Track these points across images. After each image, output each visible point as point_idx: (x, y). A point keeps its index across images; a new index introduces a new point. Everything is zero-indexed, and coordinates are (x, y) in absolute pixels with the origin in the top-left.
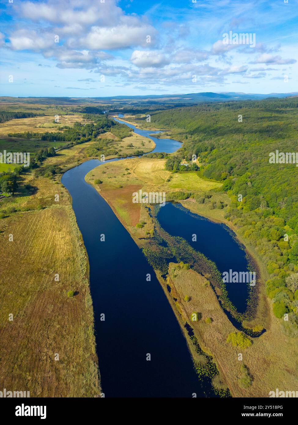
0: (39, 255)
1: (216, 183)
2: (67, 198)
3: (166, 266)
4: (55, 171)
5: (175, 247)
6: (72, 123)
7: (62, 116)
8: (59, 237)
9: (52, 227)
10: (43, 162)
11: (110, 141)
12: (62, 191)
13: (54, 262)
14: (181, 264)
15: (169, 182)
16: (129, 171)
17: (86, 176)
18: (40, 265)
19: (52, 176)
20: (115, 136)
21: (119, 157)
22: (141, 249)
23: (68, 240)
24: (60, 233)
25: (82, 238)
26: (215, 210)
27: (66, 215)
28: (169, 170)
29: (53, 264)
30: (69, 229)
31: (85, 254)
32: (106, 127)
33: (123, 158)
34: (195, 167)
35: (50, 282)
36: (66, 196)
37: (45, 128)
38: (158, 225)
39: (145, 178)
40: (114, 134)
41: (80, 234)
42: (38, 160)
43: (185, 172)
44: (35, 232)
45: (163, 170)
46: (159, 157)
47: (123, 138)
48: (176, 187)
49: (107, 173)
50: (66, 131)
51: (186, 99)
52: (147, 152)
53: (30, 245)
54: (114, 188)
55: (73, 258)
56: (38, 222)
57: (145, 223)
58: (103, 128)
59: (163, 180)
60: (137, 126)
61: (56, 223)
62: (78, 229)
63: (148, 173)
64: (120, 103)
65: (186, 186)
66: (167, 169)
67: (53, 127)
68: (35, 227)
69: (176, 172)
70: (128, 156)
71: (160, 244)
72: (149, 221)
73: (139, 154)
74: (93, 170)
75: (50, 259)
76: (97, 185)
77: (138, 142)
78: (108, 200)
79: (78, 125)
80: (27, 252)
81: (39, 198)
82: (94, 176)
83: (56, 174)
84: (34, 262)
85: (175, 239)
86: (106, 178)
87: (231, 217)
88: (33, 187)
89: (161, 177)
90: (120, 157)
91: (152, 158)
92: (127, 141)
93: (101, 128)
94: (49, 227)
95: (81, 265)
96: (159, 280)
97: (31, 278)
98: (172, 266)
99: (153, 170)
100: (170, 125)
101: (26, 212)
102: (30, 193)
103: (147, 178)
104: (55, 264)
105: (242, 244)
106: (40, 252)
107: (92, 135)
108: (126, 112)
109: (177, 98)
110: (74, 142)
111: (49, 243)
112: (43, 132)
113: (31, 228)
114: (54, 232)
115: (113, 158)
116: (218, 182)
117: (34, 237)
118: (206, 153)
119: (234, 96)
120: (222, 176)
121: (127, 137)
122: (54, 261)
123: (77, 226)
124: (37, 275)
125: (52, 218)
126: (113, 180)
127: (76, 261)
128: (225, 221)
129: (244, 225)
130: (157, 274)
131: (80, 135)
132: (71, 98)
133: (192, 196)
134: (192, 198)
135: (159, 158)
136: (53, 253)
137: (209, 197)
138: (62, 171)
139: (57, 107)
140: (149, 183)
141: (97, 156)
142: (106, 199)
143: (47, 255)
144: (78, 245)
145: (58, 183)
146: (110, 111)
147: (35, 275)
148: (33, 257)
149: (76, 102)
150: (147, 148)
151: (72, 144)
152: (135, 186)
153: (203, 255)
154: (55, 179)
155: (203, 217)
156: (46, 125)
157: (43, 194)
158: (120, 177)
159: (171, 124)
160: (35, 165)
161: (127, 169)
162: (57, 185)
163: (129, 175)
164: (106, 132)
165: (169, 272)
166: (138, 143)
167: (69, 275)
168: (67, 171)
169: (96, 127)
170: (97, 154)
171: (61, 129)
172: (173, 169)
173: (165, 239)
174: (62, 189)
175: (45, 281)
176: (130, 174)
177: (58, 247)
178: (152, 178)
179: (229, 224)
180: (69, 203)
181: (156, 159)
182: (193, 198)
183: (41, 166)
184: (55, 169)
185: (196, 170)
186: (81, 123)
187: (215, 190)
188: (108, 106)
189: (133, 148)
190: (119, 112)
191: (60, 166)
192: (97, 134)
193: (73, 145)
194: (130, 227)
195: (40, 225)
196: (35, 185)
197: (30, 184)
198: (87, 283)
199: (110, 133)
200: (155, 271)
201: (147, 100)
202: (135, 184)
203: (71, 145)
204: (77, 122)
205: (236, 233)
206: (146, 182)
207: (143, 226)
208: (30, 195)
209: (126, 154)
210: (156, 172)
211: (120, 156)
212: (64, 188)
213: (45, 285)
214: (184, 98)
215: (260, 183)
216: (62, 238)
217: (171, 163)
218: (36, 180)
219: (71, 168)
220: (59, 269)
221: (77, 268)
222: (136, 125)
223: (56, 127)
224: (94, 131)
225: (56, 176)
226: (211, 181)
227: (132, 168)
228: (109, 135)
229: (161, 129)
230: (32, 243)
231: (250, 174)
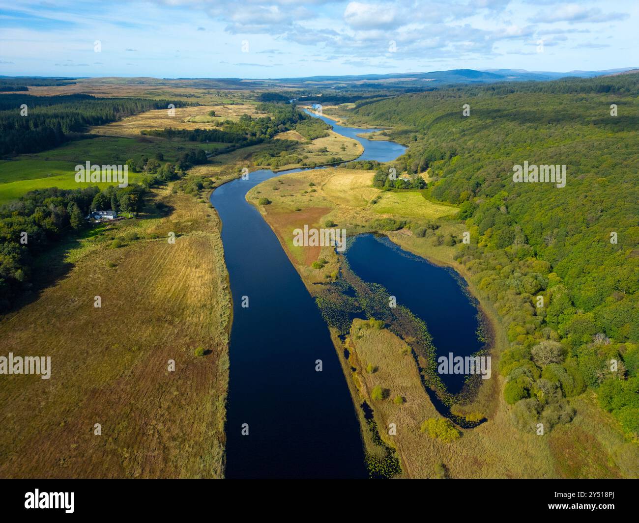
0: (162, 299)
1: (451, 208)
2: (214, 224)
3: (348, 323)
4: (202, 184)
5: (366, 298)
6: (237, 117)
7: (225, 106)
8: (195, 276)
9: (187, 261)
10: (186, 172)
11: (294, 143)
12: (208, 213)
13: (183, 309)
14: (372, 321)
15: (375, 204)
16: (314, 188)
17: (248, 193)
18: (161, 313)
19: (196, 192)
20: (302, 137)
21: (303, 167)
22: (314, 298)
23: (207, 280)
24: (197, 270)
25: (228, 278)
26: (441, 247)
27: (210, 247)
28: (378, 187)
29: (181, 311)
30: (211, 265)
31: (229, 300)
32: (290, 122)
33: (309, 168)
34: (420, 183)
35: (173, 336)
36: (214, 221)
37: (196, 122)
38: (346, 265)
39: (338, 198)
40: (300, 134)
41: (226, 273)
42: (180, 168)
43: (404, 190)
44: (161, 267)
45: (368, 186)
46: (365, 168)
47: (314, 139)
48: (384, 212)
49: (281, 189)
50: (227, 127)
51: (426, 80)
52: (347, 160)
53: (151, 284)
54: (288, 211)
55: (211, 305)
56: (168, 254)
57: (327, 262)
58: (284, 124)
59: (366, 201)
60: (339, 122)
61: (194, 257)
62: (225, 266)
63: (344, 191)
64: (318, 87)
65: (400, 211)
66: (374, 186)
67: (208, 122)
68: (162, 261)
69: (389, 190)
70: (317, 165)
71: (344, 293)
72: (332, 260)
73: (335, 163)
74: (259, 185)
75: (178, 304)
76: (263, 206)
77: (336, 145)
78: (275, 229)
79: (247, 118)
80: (146, 294)
81: (173, 222)
82: (259, 193)
83: (203, 190)
84: (154, 308)
85: (369, 286)
86: (277, 197)
87: (464, 259)
88: (167, 207)
89: (364, 197)
90: (305, 166)
91: (354, 168)
92: (319, 143)
93: (282, 123)
94: (182, 262)
95: (221, 315)
96: (334, 342)
97: (147, 328)
98: (357, 323)
99: (353, 187)
100: (392, 120)
101: (153, 240)
102: (161, 214)
103: (341, 198)
104: (183, 312)
105: (475, 298)
106: (164, 294)
107: (265, 134)
108: (324, 100)
109: (411, 79)
110: (237, 145)
111: (180, 284)
112: (191, 129)
113: (157, 262)
114: (189, 268)
115: (293, 167)
116: (454, 207)
117: (159, 275)
118: (442, 162)
119: (508, 76)
120: (461, 197)
121: (320, 137)
122: (182, 307)
123: (223, 262)
124: (156, 325)
125: (189, 250)
126: (288, 200)
127: (214, 309)
128: (455, 265)
129: (482, 271)
130: (331, 333)
131: (247, 134)
132: (242, 80)
133: (408, 225)
134: (408, 229)
135: (365, 170)
136: (183, 297)
137: (435, 227)
138: (213, 185)
139: (218, 92)
140: (343, 206)
141: (269, 165)
142: (273, 226)
143: (174, 300)
144: (221, 287)
145: (204, 202)
146: (301, 99)
147: (154, 325)
148: (153, 301)
149: (249, 86)
150: (348, 154)
151: (234, 146)
152: (321, 209)
153: (408, 311)
154: (202, 196)
155: (419, 257)
156: (198, 118)
157: (180, 216)
158: (299, 195)
159: (394, 118)
160: (174, 175)
161: (312, 185)
162: (203, 204)
163: (313, 194)
164: (289, 130)
165: (350, 331)
166: (336, 147)
167: (202, 328)
168: (222, 185)
169: (273, 123)
170: (269, 161)
171: (218, 125)
172: (384, 186)
173: (353, 285)
174: (210, 210)
175: (167, 333)
176: (315, 191)
177: (191, 289)
178: (349, 198)
179: (460, 268)
180: (217, 230)
181: (360, 171)
182: (410, 228)
183: (182, 177)
184: (202, 182)
185: (422, 188)
186: (252, 117)
187: (447, 219)
188: (299, 91)
189: (326, 153)
190: (314, 100)
191: (211, 178)
192: (274, 133)
193: (236, 148)
194: (302, 266)
195: (170, 258)
196: (170, 204)
197: (163, 202)
198: (227, 339)
199: (295, 131)
200: (331, 329)
201: (361, 82)
202: (320, 206)
203: (232, 148)
204: (245, 115)
205: (468, 282)
206: (338, 203)
207: (322, 266)
208: (162, 217)
209: (314, 162)
210: (357, 190)
211: (304, 165)
212: (213, 209)
213: (165, 339)
214: (423, 78)
215: (520, 208)
216: (199, 277)
217: (383, 176)
218: (174, 197)
219: (227, 182)
220: (188, 319)
221: (215, 319)
222: (337, 120)
223: (213, 122)
224: (269, 129)
225: (203, 191)
226: (443, 204)
227: (319, 184)
228: (292, 135)
229: (377, 126)
230: (155, 282)
231: (506, 194)
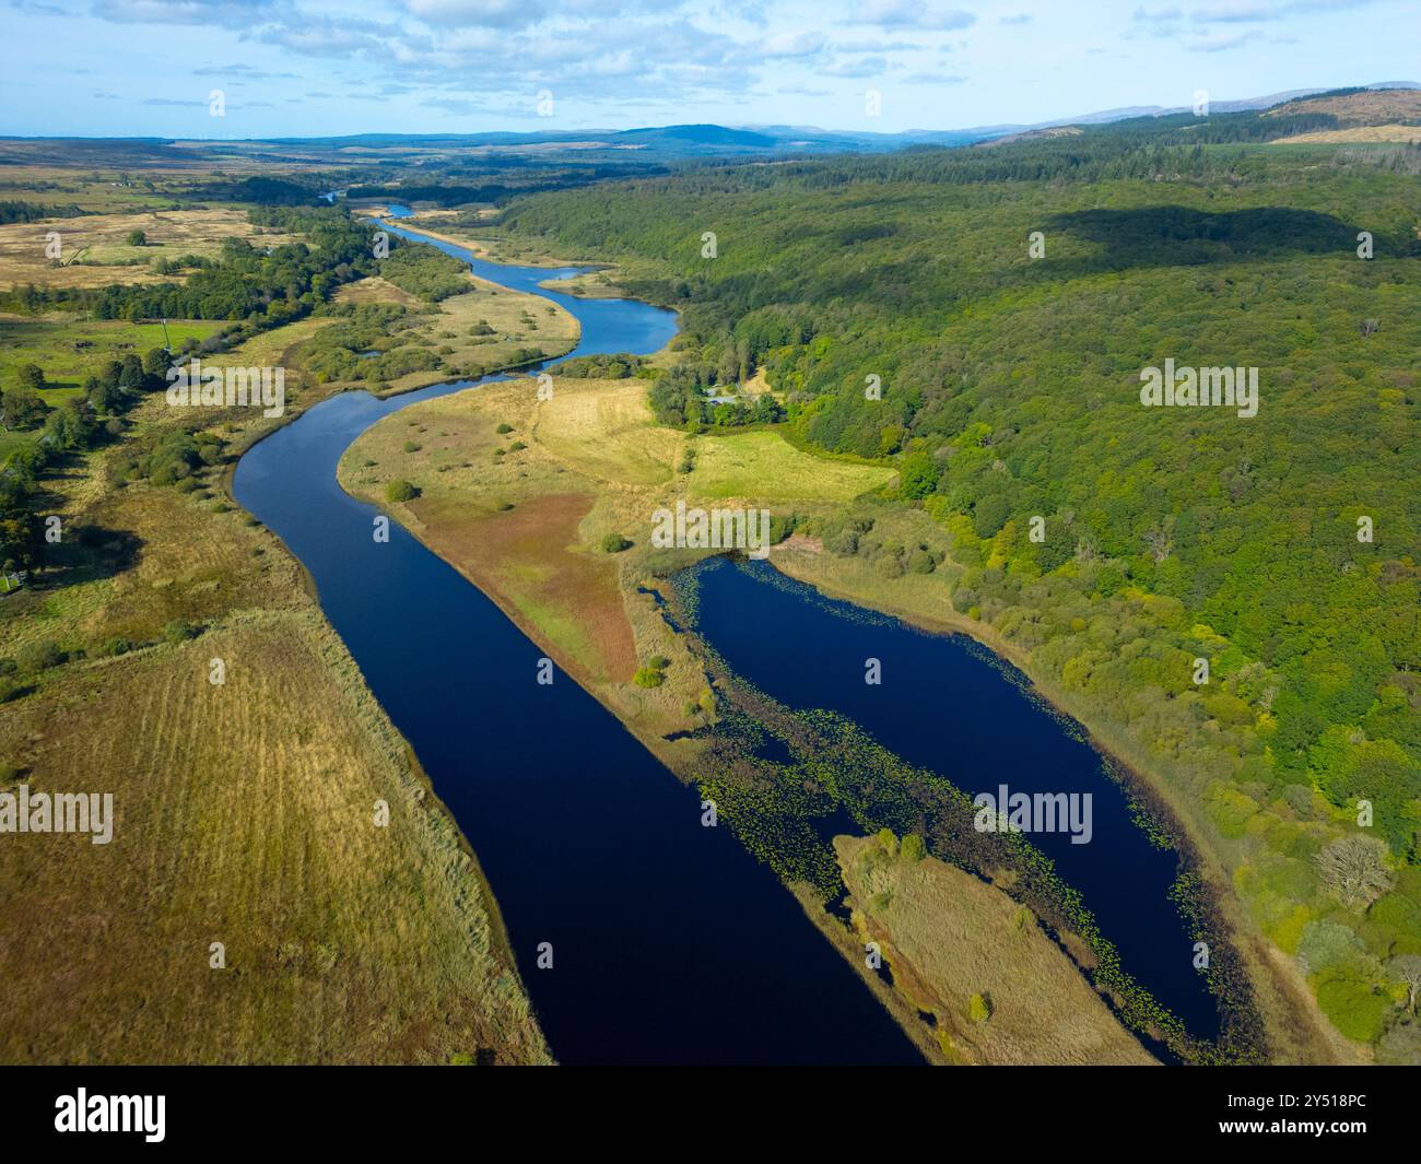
0: (239, 878)
1: (867, 468)
2: (287, 577)
3: (825, 856)
4: (197, 453)
5: (824, 761)
6: (210, 245)
7: (159, 214)
8: (312, 770)
9: (263, 720)
10: (129, 416)
11: (393, 313)
12: (253, 545)
13: (327, 904)
14: (886, 838)
15: (692, 474)
16: (516, 438)
17: (340, 468)
18: (259, 933)
19: (189, 480)
20: (406, 293)
21: (451, 377)
23: (356, 781)
24: (309, 747)
25: (415, 762)
26: (907, 579)
27: (309, 658)
28: (673, 425)
29: (323, 914)
30: (343, 723)
31: (455, 844)
32: (361, 255)
33: (465, 380)
34: (771, 410)
35: (338, 1020)
36: (281, 568)
37: (99, 265)
38: (720, 666)
39: (591, 462)
40: (399, 285)
41: (401, 745)
42: (108, 408)
43: (735, 429)
44: (184, 755)
45: (646, 424)
46: (612, 373)
47: (440, 301)
49: (428, 448)
50: (198, 276)
51: (627, 147)
52: (555, 355)
53: (177, 827)
54: (479, 513)
55: (410, 871)
56: (188, 702)
57: (666, 663)
58: (350, 261)
59: (664, 466)
60: (479, 251)
61: (276, 703)
62: (386, 718)
63: (594, 440)
64: (381, 163)
65: (759, 487)
66: (662, 421)
67: (134, 263)
68: (177, 730)
69: (704, 431)
70: (487, 370)
71: (760, 753)
72: (676, 649)
73: (529, 364)
74: (360, 442)
75: (301, 889)
76: (401, 504)
77: (506, 312)
78: (471, 572)
79: (238, 247)
80: (176, 869)
81: (156, 584)
82: (373, 464)
83: (204, 469)
84: (225, 921)
85: (810, 721)
86: (430, 473)
87: (985, 606)
88: (113, 535)
89: (653, 454)
90: (456, 377)
91: (585, 376)
92: (459, 315)
93: (341, 260)
94: (247, 724)
95: (458, 903)
96: (824, 929)
97: (235, 1007)
98: (850, 853)
99: (610, 428)
100: (608, 245)
101: (116, 658)
102: (106, 562)
103: (598, 462)
104: (331, 916)
105: (1067, 715)
106: (238, 859)
107: (309, 290)
108: (411, 196)
109: (593, 143)
110: (244, 323)
111: (274, 807)
112: (94, 286)
113: (162, 739)
114: (281, 745)
115: (428, 382)
116: (875, 466)
117: (190, 785)
118: (789, 351)
119: (791, 140)
120: (884, 441)
121: (454, 294)
122: (320, 897)
123: (377, 708)
124: (261, 990)
125: (251, 680)
126: (458, 478)
127: (426, 886)
128: (965, 623)
129: (1046, 640)
130: (802, 900)
131: (261, 293)
132: (173, 141)
133: (802, 527)
134: (804, 535)
135: (615, 379)
136: (307, 859)
137: (867, 525)
138: (228, 451)
139: (125, 179)
140: (615, 484)
141: (358, 378)
142: (462, 566)
143: (279, 872)
144: (412, 803)
145: (227, 510)
146: (352, 194)
147: (254, 991)
148: (213, 893)
149: (199, 159)
150: (549, 336)
151: (239, 329)
152: (563, 497)
153: (947, 783)
154: (209, 491)
155: (877, 615)
156: (97, 252)
157: (170, 563)
158: (487, 464)
159: (611, 241)
160: (96, 430)
161: (506, 430)
162: (225, 515)
163: (522, 454)
164: (364, 277)
165: (847, 884)
166: (509, 320)
167: (419, 965)
168: (252, 446)
169: (319, 260)
170: (358, 368)
171: (171, 269)
172: (685, 421)
173: (769, 727)
174: (252, 532)
175: (312, 1015)
176: (522, 447)
177: (321, 823)
178: (618, 459)
179: (985, 634)
180: (304, 598)
181: (604, 382)
182: (808, 533)
183: (123, 434)
184: (194, 447)
185: (775, 421)
186: (253, 243)
187: (875, 496)
188: (339, 172)
189: (495, 337)
190: (386, 195)
191: (210, 431)
192: (330, 287)
193: (244, 333)
194: (609, 687)
195: (200, 716)
196: (120, 525)
197: (94, 520)
198: (518, 994)
199: (380, 280)
200: (791, 886)
201: (480, 152)
202: (557, 491)
203: (234, 336)
204: (234, 240)
205: (1026, 672)
206: (601, 477)
207: (663, 677)
208: (112, 572)
209: (476, 365)
210: (626, 435)
211: (453, 374)
212: (262, 530)
213: (316, 1038)
214: (619, 143)
216: (326, 773)
217: (675, 396)
218: (121, 502)
219: (264, 438)
220: (358, 938)
221: (445, 922)
222: (472, 245)
223: (147, 261)
224: (315, 276)
225: (207, 474)
226: (847, 461)
227: (521, 424)
228: (375, 290)
229: (576, 259)
230: (186, 815)
231: (987, 428)
